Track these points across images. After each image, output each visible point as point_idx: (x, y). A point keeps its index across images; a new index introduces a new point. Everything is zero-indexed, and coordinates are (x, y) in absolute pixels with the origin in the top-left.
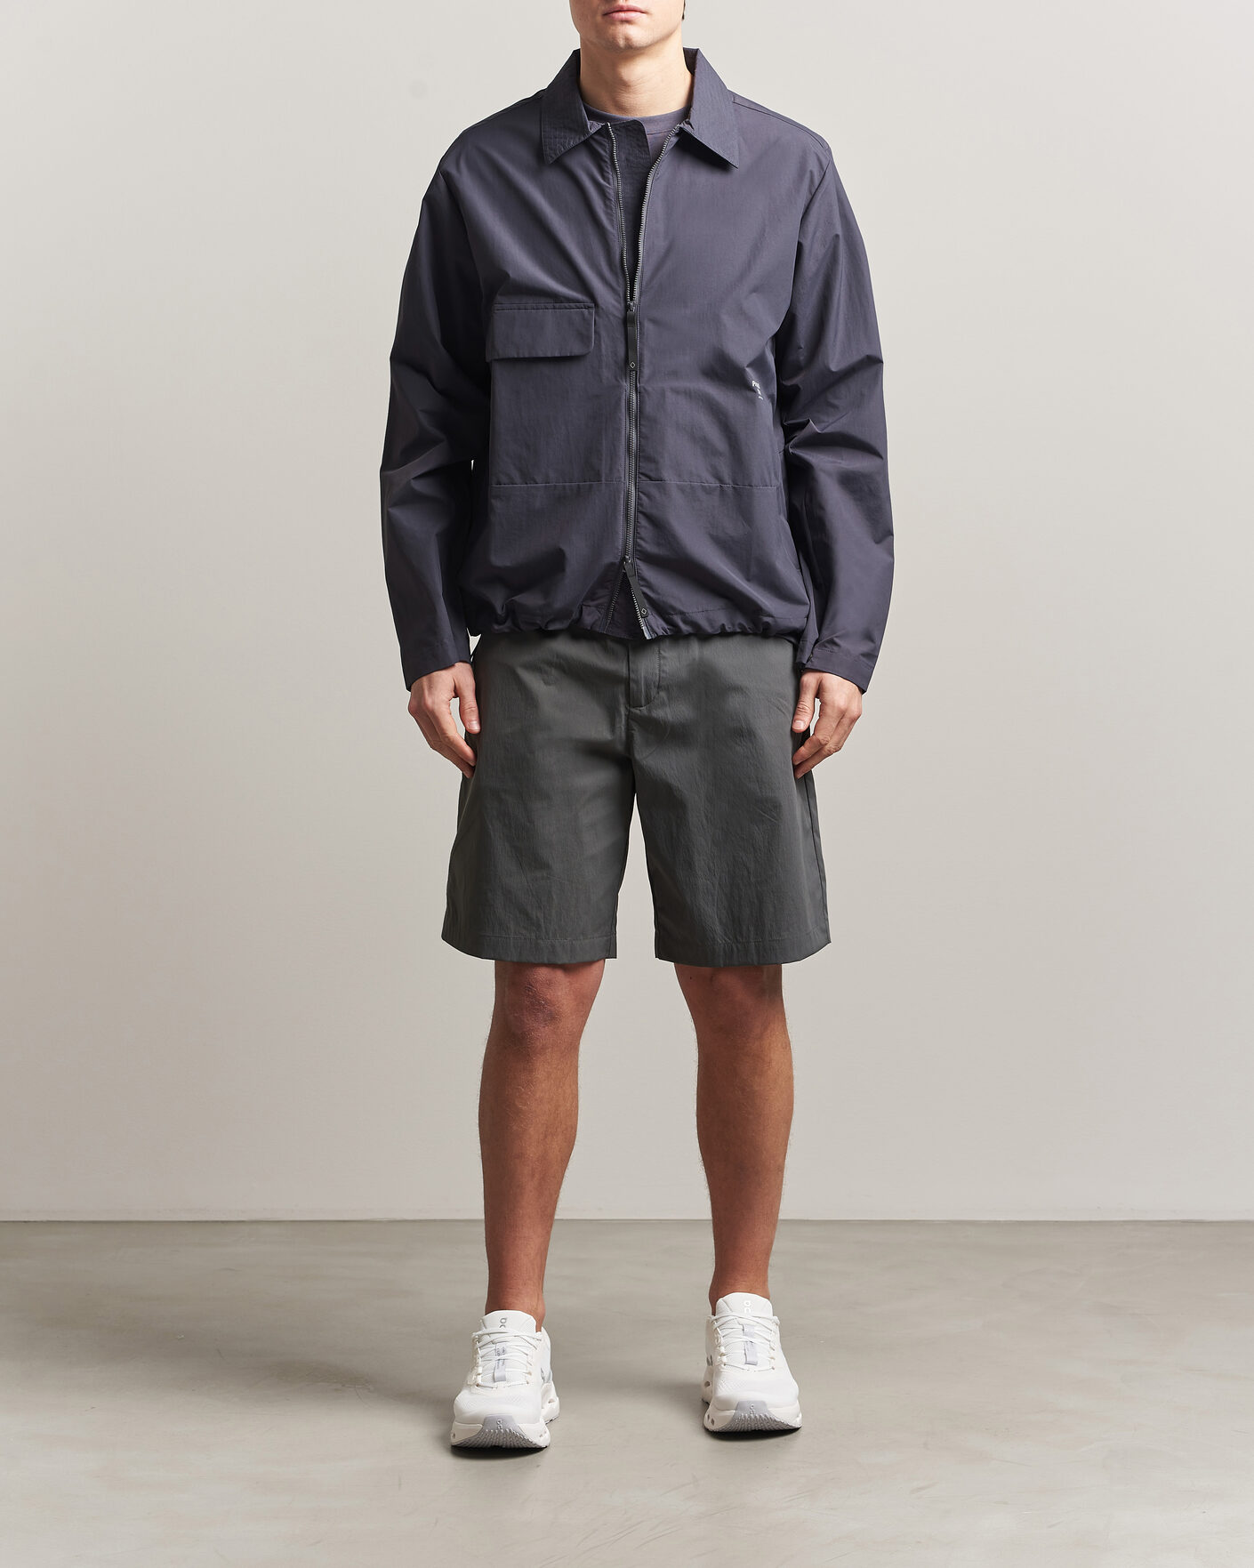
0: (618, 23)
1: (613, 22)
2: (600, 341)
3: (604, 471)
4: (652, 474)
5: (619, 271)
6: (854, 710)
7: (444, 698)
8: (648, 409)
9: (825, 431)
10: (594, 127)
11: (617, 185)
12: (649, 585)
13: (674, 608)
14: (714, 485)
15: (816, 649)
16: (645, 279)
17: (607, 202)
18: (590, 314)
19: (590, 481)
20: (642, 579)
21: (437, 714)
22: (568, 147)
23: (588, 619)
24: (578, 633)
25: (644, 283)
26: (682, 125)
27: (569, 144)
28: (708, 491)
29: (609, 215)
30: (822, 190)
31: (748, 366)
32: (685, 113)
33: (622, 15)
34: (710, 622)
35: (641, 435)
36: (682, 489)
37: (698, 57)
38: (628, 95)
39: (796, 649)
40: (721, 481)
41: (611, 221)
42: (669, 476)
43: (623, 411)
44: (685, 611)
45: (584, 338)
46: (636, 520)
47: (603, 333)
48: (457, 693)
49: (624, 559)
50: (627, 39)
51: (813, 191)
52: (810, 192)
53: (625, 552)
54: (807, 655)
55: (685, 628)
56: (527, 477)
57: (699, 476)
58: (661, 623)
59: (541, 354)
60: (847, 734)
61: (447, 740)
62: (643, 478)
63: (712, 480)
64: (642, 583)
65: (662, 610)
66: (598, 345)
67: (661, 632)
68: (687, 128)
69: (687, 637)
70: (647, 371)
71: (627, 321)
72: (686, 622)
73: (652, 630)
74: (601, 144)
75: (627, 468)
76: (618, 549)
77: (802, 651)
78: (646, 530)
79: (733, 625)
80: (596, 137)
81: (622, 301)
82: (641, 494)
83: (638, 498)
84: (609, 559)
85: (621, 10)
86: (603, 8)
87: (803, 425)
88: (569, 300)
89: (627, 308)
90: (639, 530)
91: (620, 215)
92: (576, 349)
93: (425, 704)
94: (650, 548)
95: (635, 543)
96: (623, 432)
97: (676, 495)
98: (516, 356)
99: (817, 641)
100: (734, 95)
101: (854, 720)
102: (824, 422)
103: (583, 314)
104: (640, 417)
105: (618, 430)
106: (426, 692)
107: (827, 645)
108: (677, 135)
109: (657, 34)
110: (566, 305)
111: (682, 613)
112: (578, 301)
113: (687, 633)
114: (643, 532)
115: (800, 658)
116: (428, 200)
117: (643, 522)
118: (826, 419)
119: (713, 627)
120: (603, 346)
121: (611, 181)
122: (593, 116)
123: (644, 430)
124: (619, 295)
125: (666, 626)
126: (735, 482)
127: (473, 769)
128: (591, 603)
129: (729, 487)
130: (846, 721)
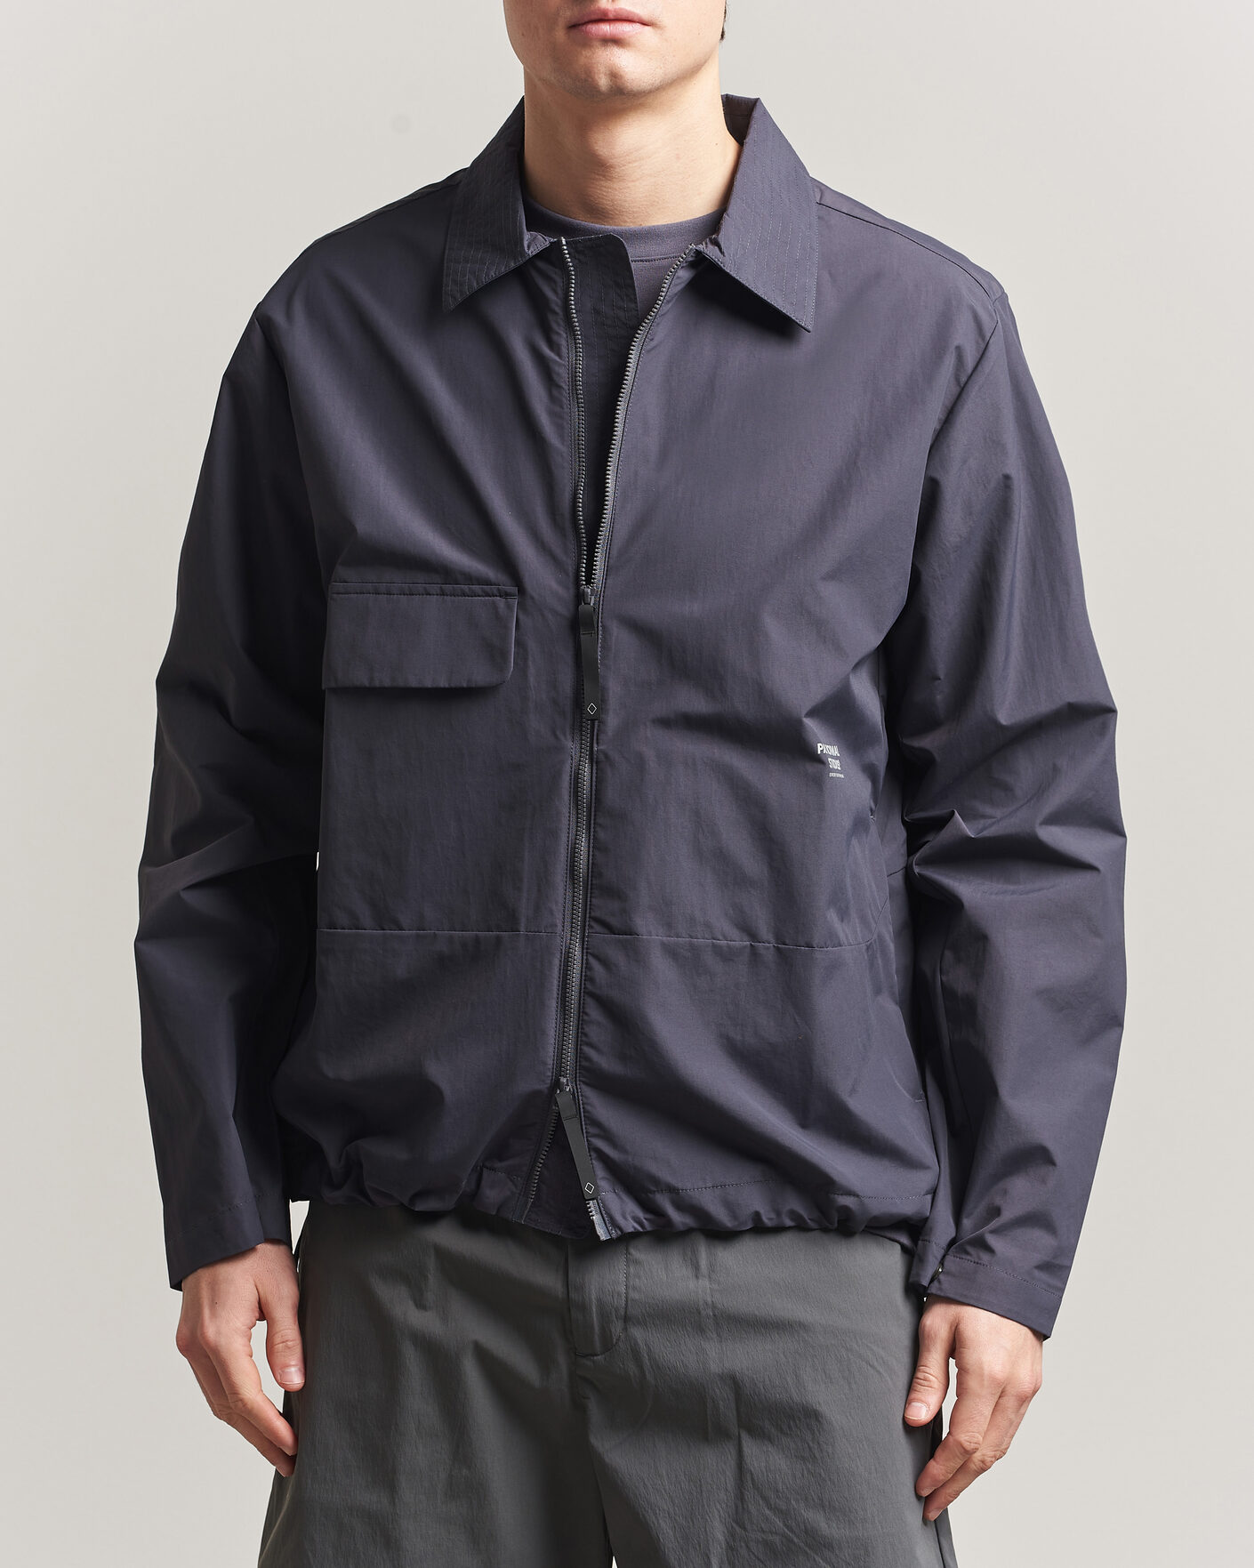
0: (597, 44)
1: (587, 42)
2: (525, 660)
3: (524, 911)
4: (614, 922)
5: (568, 525)
6: (1024, 1378)
7: (239, 1324)
8: (612, 795)
9: (986, 833)
10: (534, 243)
11: (573, 360)
12: (607, 1135)
13: (656, 1181)
14: (737, 944)
15: (949, 1258)
16: (617, 544)
17: (555, 393)
18: (509, 607)
19: (499, 929)
20: (595, 1123)
21: (225, 1354)
22: (485, 280)
23: (492, 1195)
24: (472, 1218)
25: (614, 552)
26: (701, 247)
27: (487, 274)
28: (726, 956)
29: (556, 416)
30: (980, 379)
31: (811, 714)
32: (712, 225)
33: (606, 28)
34: (730, 1206)
35: (596, 846)
36: (671, 952)
37: (756, 114)
38: (608, 184)
39: (912, 1257)
40: (753, 936)
41: (560, 428)
42: (648, 927)
43: (566, 797)
44: (679, 1185)
45: (495, 654)
46: (582, 1011)
47: (532, 645)
48: (263, 1313)
49: (557, 1084)
50: (614, 75)
51: (964, 379)
52: (957, 380)
53: (559, 1071)
54: (931, 1266)
55: (677, 1217)
56: (384, 919)
57: (708, 925)
58: (632, 1208)
59: (413, 683)
60: (1014, 1426)
61: (240, 1404)
62: (597, 927)
63: (734, 933)
64: (592, 1130)
65: (633, 1183)
66: (522, 667)
67: (630, 1226)
68: (711, 251)
69: (683, 1235)
70: (612, 721)
71: (580, 623)
72: (681, 1206)
73: (611, 1221)
74: (549, 279)
75: (569, 905)
76: (545, 1063)
77: (922, 1260)
78: (600, 1030)
79: (778, 1214)
80: (541, 264)
81: (571, 586)
82: (591, 960)
83: (587, 967)
84: (528, 1084)
85: (604, 18)
86: (568, 13)
87: (942, 822)
88: (470, 578)
89: (580, 597)
90: (587, 1030)
91: (577, 417)
92: (478, 673)
93: (203, 1334)
94: (605, 1062)
95: (579, 1054)
96: (564, 839)
97: (661, 966)
98: (367, 684)
99: (952, 1243)
100: (822, 188)
101: (1024, 1400)
102: (984, 817)
103: (495, 606)
104: (595, 809)
105: (553, 834)
106: (206, 1312)
107: (970, 1249)
108: (692, 265)
109: (672, 66)
110: (466, 588)
111: (672, 1190)
112: (488, 583)
113: (682, 1228)
114: (594, 1033)
115: (918, 1275)
116: (232, 379)
117: (594, 1013)
118: (988, 810)
119: (734, 1216)
120: (532, 670)
121: (564, 350)
122: (539, 221)
123: (601, 835)
124: (567, 575)
125: (641, 1215)
126: (779, 938)
127: (291, 1460)
128: (498, 1165)
129: (767, 948)
130: (1010, 1402)
